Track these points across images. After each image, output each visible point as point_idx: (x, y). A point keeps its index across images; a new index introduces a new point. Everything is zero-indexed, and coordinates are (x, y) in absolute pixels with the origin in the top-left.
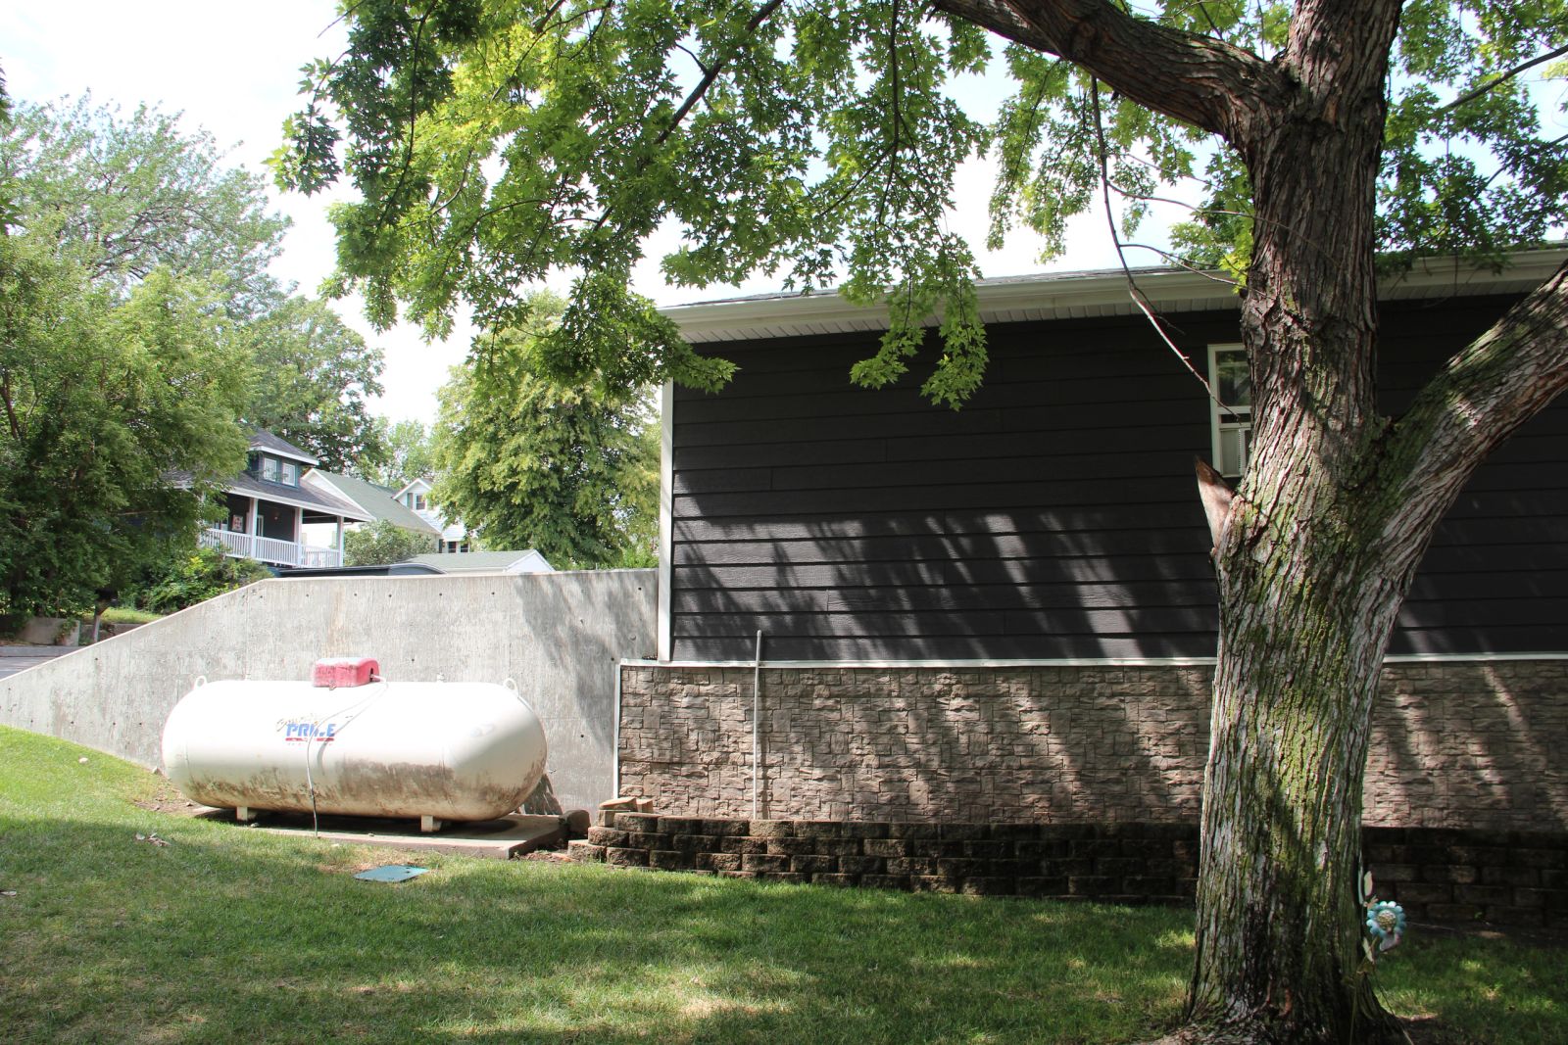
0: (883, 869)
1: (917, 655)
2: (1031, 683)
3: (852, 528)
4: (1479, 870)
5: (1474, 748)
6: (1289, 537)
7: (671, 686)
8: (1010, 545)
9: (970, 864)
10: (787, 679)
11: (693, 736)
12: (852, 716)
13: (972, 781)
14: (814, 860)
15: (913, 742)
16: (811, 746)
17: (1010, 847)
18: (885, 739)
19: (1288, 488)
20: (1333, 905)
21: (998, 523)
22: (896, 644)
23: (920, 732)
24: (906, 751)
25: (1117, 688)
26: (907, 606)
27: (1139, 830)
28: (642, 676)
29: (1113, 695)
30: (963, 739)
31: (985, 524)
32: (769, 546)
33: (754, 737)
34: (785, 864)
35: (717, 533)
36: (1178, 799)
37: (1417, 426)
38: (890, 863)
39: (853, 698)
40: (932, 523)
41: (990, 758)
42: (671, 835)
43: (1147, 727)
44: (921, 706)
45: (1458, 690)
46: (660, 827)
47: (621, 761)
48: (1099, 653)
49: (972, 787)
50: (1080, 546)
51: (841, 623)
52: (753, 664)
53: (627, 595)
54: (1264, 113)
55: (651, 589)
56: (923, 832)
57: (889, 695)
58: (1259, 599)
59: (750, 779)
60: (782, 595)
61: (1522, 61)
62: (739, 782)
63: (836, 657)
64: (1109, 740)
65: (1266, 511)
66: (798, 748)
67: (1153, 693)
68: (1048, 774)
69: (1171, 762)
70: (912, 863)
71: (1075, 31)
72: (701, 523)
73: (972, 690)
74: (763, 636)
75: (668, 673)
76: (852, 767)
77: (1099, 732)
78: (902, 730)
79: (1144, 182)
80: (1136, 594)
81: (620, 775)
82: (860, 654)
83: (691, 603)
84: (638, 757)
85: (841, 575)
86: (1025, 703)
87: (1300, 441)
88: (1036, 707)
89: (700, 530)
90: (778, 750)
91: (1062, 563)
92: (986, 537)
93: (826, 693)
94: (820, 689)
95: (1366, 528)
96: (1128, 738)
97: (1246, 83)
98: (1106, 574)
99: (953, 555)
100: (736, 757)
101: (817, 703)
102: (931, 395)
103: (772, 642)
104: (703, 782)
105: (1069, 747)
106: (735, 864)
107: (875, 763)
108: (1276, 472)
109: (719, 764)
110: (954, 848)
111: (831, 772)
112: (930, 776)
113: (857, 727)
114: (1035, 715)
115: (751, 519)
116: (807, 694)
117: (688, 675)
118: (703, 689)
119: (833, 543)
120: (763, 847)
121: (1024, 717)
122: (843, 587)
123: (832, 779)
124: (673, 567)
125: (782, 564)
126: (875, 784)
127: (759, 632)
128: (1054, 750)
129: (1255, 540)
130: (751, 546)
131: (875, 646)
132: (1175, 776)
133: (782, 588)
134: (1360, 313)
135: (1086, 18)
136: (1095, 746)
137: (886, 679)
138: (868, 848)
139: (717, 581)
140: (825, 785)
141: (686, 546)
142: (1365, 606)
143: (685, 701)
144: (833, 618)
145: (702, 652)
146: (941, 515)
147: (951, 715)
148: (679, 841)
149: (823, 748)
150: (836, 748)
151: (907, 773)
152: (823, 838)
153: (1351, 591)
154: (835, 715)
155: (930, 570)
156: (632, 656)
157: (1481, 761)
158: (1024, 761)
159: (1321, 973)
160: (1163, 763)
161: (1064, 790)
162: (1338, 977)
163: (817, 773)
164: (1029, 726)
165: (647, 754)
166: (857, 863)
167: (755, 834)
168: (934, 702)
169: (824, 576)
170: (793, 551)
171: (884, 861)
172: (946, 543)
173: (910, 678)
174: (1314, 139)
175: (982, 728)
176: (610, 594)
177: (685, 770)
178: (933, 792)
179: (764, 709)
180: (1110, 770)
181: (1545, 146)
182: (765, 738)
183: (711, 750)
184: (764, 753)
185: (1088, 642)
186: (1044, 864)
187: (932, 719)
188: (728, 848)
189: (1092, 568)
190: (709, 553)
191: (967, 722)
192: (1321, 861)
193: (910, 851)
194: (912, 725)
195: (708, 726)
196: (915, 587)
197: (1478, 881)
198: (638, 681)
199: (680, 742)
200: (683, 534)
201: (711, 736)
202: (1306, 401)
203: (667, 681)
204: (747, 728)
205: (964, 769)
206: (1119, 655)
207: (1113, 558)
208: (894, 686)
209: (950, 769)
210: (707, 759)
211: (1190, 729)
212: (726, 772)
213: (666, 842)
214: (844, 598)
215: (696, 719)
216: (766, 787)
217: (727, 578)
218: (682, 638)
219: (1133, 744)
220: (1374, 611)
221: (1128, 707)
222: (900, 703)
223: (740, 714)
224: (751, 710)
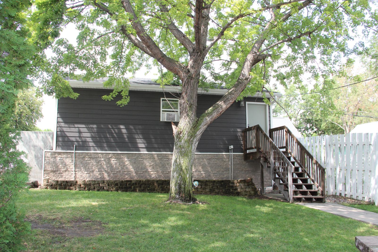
0: (103, 189)
1: (106, 151)
2: (127, 156)
3: (95, 126)
4: (201, 186)
5: (200, 168)
6: (185, 133)
7: (56, 155)
8: (124, 131)
9: (120, 187)
10: (80, 154)
11: (60, 165)
12: (93, 162)
13: (116, 174)
14: (90, 188)
15: (105, 167)
16: (85, 167)
17: (126, 184)
18: (99, 166)
19: (185, 127)
20: (189, 182)
21: (122, 127)
22: (102, 148)
23: (106, 165)
24: (103, 168)
25: (142, 157)
26: (104, 141)
27: (148, 181)
28: (49, 153)
29: (142, 158)
30: (114, 166)
31: (120, 127)
32: (77, 128)
33: (73, 166)
34: (85, 188)
35: (67, 126)
36: (153, 177)
37: (201, 120)
38: (105, 187)
39: (93, 158)
40: (110, 126)
41: (119, 170)
42: (62, 184)
43: (147, 164)
44: (107, 160)
45: (198, 158)
46: (59, 182)
47: (44, 171)
48: (139, 151)
49: (116, 175)
50: (137, 132)
51: (91, 144)
52: (74, 151)
53: (46, 137)
54: (185, 75)
55: (52, 136)
56: (111, 182)
57: (100, 158)
58: (181, 141)
59: (72, 174)
60: (80, 138)
61: (213, 60)
62: (70, 174)
63: (90, 150)
64: (141, 166)
65: (182, 130)
66: (82, 168)
67: (149, 158)
68: (130, 173)
69: (152, 170)
70: (109, 187)
71: (160, 58)
72: (63, 123)
73: (116, 157)
74: (76, 146)
75: (55, 153)
76: (93, 171)
77: (139, 165)
78: (103, 164)
79: (150, 67)
80: (146, 140)
81: (44, 173)
82: (95, 150)
83: (60, 139)
84: (48, 170)
85: (92, 135)
86: (126, 159)
87: (187, 120)
88: (128, 160)
89: (63, 124)
90: (78, 168)
91: (134, 135)
92: (120, 129)
93: (88, 157)
94: (87, 156)
95: (195, 132)
96: (144, 166)
97: (183, 70)
98: (141, 137)
99: (114, 132)
100: (69, 170)
101: (86, 159)
102: (117, 104)
103: (77, 147)
104: (62, 174)
105: (134, 167)
106: (75, 189)
107: (97, 170)
108: (183, 124)
109: (65, 171)
110: (117, 184)
111: (89, 172)
112: (108, 173)
113: (94, 164)
114: (128, 162)
115: (74, 123)
116: (84, 157)
117: (60, 153)
118: (63, 156)
119: (90, 129)
120: (80, 185)
121: (126, 162)
122: (92, 137)
123: (89, 174)
124: (57, 132)
125: (80, 132)
126: (97, 175)
127: (75, 145)
128: (131, 168)
129: (180, 133)
130: (74, 128)
131: (98, 148)
132: (152, 173)
133: (80, 137)
134: (195, 104)
135: (162, 57)
136: (138, 167)
137: (100, 155)
138: (101, 185)
139: (66, 135)
140: (88, 175)
141: (60, 128)
142: (194, 143)
143: (59, 159)
144: (90, 143)
145: (63, 149)
146: (112, 124)
147: (112, 162)
148: (63, 185)
149: (87, 168)
150: (90, 168)
151: (103, 172)
152: (92, 183)
153: (192, 141)
154: (90, 161)
155: (109, 135)
156: (47, 149)
157: (201, 170)
158: (126, 170)
159: (188, 191)
160: (150, 170)
161: (133, 175)
162: (190, 192)
163: (86, 172)
164: (127, 164)
165: (50, 169)
166: (99, 188)
167: (79, 183)
168: (109, 159)
169: (88, 135)
170: (82, 130)
171: (104, 187)
172: (112, 130)
173: (105, 155)
174: (191, 79)
175: (118, 164)
176: (43, 137)
177: (58, 172)
178: (109, 176)
179: (75, 160)
180: (141, 172)
181: (216, 74)
182: (76, 166)
183: (64, 168)
184: (75, 169)
185: (138, 149)
186: (132, 187)
187: (109, 162)
188: (73, 186)
189: (139, 136)
190: (65, 129)
191: (115, 163)
192: (188, 177)
193: (108, 185)
194: (105, 163)
195: (64, 164)
196: (106, 137)
197: (201, 188)
198: (49, 155)
199: (57, 167)
200: (59, 125)
201: (64, 165)
202: (188, 115)
203: (55, 155)
204: (72, 164)
205: (114, 172)
206: (143, 151)
207: (142, 134)
208: (102, 156)
209: (112, 172)
210: (63, 170)
211: (155, 165)
212: (67, 173)
213: (61, 185)
214: (92, 139)
215: (61, 162)
216: (75, 175)
217: (68, 134)
218: (58, 146)
219: (145, 168)
220: (195, 144)
221: (144, 160)
222: (103, 159)
223: (70, 161)
224: (73, 160)
